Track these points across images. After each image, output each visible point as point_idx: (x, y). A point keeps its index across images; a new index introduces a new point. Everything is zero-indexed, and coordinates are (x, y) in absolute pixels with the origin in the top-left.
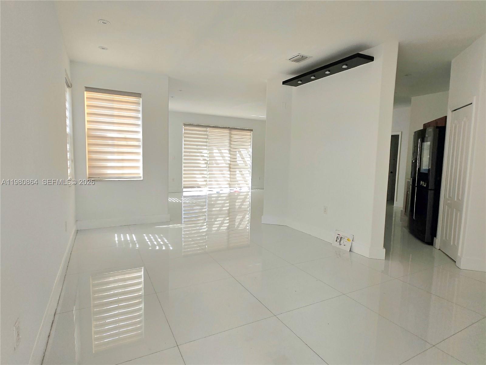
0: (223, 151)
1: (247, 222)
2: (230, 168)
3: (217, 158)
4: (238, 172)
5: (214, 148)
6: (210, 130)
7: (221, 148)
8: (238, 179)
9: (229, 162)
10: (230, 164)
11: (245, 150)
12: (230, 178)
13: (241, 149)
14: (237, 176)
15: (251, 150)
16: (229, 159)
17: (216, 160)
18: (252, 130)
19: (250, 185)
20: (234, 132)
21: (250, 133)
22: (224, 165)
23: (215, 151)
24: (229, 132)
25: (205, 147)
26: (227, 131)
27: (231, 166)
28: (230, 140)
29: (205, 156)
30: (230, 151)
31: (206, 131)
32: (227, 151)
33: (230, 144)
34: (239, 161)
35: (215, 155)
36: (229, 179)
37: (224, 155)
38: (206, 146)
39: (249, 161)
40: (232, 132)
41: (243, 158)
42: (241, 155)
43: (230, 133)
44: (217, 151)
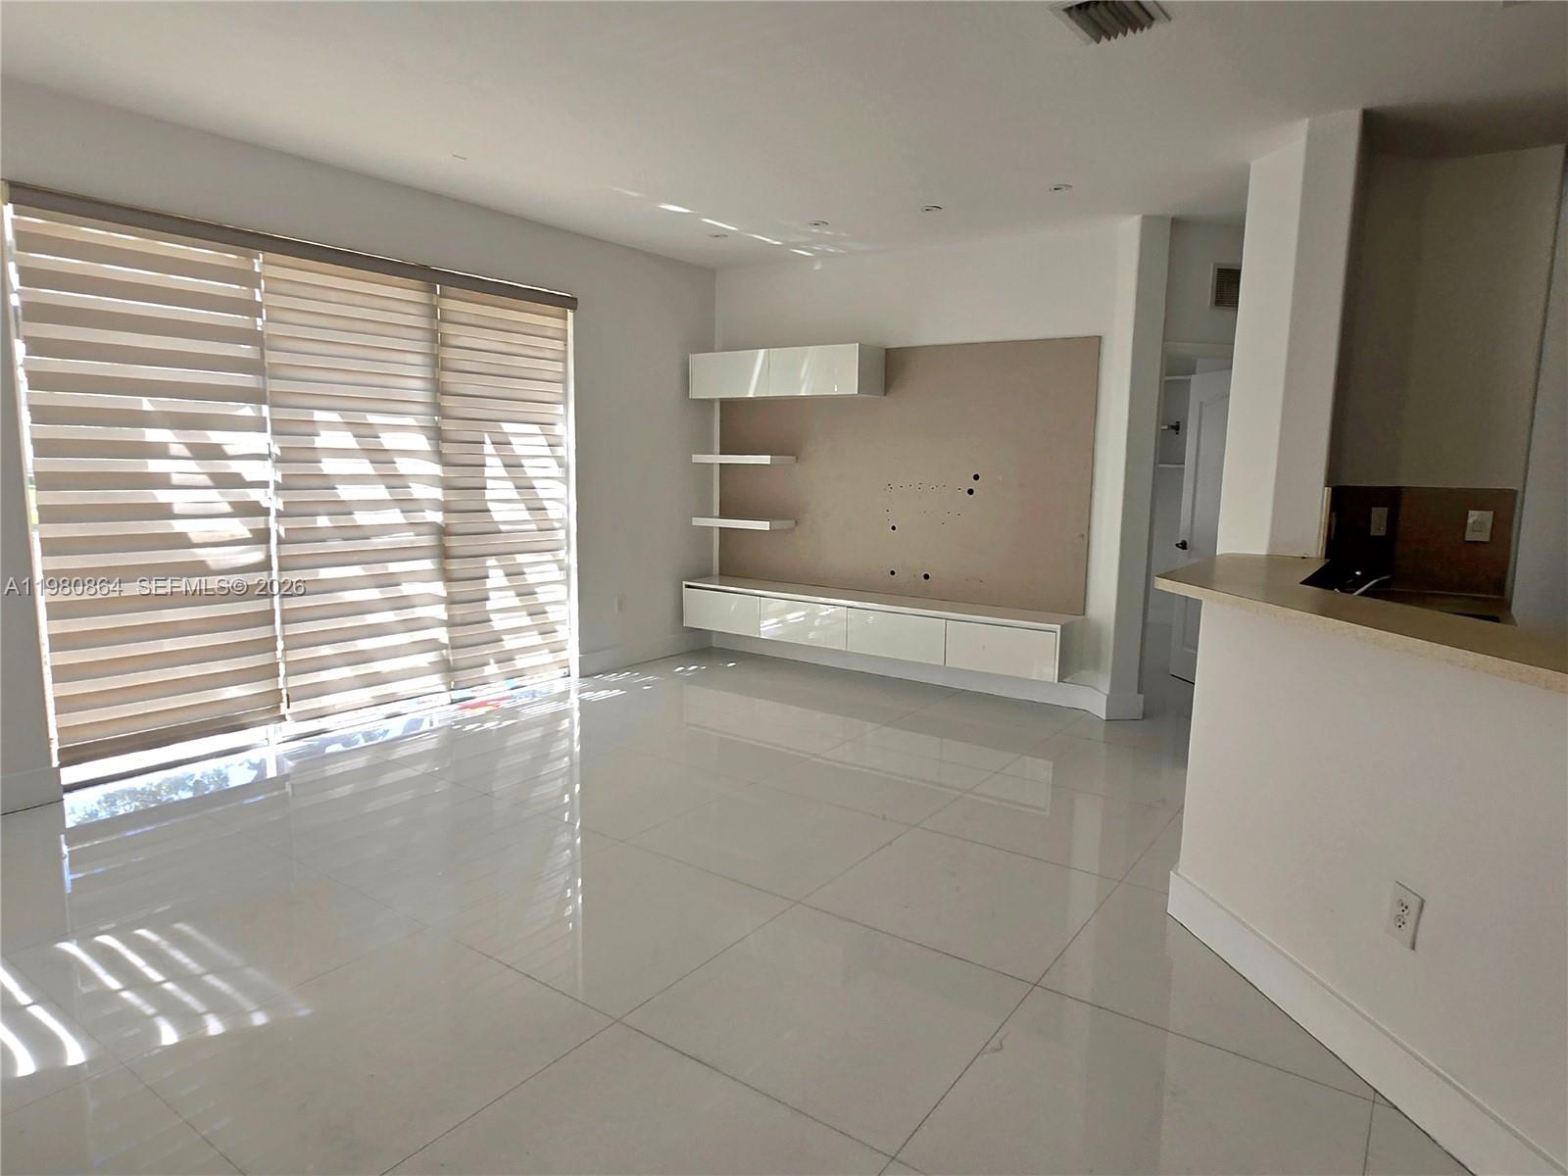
0: (389, 440)
2: (444, 554)
3: (346, 492)
4: (496, 578)
5: (318, 416)
6: (274, 272)
7: (372, 419)
8: (499, 623)
9: (437, 517)
10: (442, 531)
11: (535, 429)
12: (450, 624)
13: (507, 427)
14: (489, 605)
15: (566, 430)
16: (437, 493)
17: (344, 508)
18: (570, 303)
19: (573, 654)
20: (456, 306)
21: (557, 323)
22: (406, 538)
23: (325, 439)
24: (420, 297)
25: (247, 410)
26: (406, 294)
27: (452, 542)
28: (437, 364)
29: (249, 478)
30: (438, 436)
31: (250, 279)
32: (421, 442)
33: (438, 388)
34: (504, 506)
35: (329, 466)
36: (442, 635)
37: (404, 466)
38: (256, 397)
39: (561, 500)
40: (450, 304)
41: (525, 486)
42: (513, 465)
43: (432, 311)
44: (347, 440)
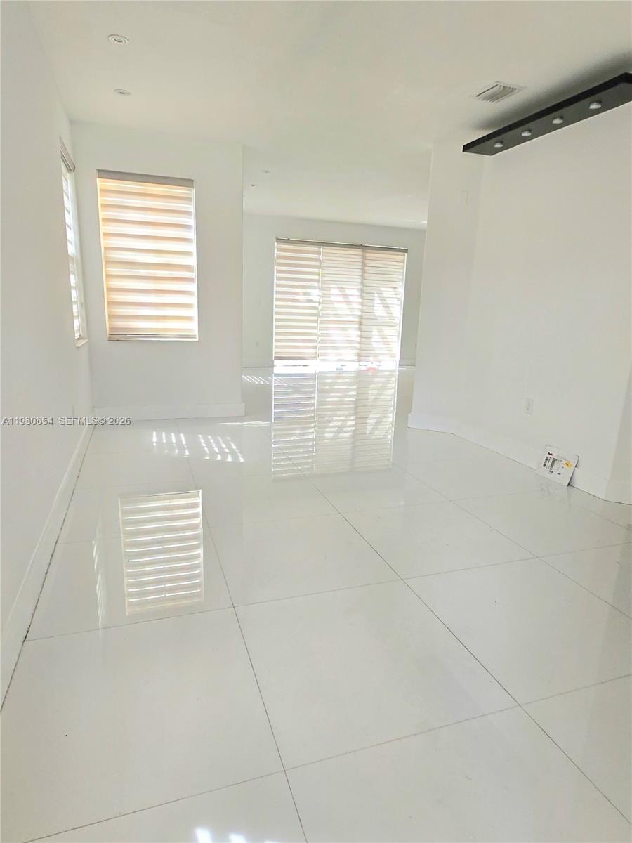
0: (348, 292)
1: (387, 426)
2: (361, 324)
3: (336, 305)
4: (375, 333)
5: (331, 286)
6: (325, 251)
7: (344, 286)
8: (374, 345)
9: (360, 313)
10: (361, 317)
11: (391, 289)
12: (360, 343)
13: (382, 289)
14: (373, 340)
15: (401, 290)
16: (360, 307)
17: (335, 309)
18: (406, 251)
19: (398, 358)
20: (370, 255)
21: (402, 257)
22: (350, 318)
23: (333, 292)
24: (361, 253)
25: (316, 284)
26: (358, 252)
27: (363, 321)
28: (364, 271)
29: (314, 300)
30: (362, 291)
31: (318, 253)
32: (357, 293)
33: (363, 278)
34: (379, 311)
35: (333, 298)
36: (358, 345)
37: (351, 299)
38: (318, 281)
39: (398, 312)
40: (368, 255)
41: (386, 306)
42: (383, 299)
43: (364, 258)
44: (337, 292)
